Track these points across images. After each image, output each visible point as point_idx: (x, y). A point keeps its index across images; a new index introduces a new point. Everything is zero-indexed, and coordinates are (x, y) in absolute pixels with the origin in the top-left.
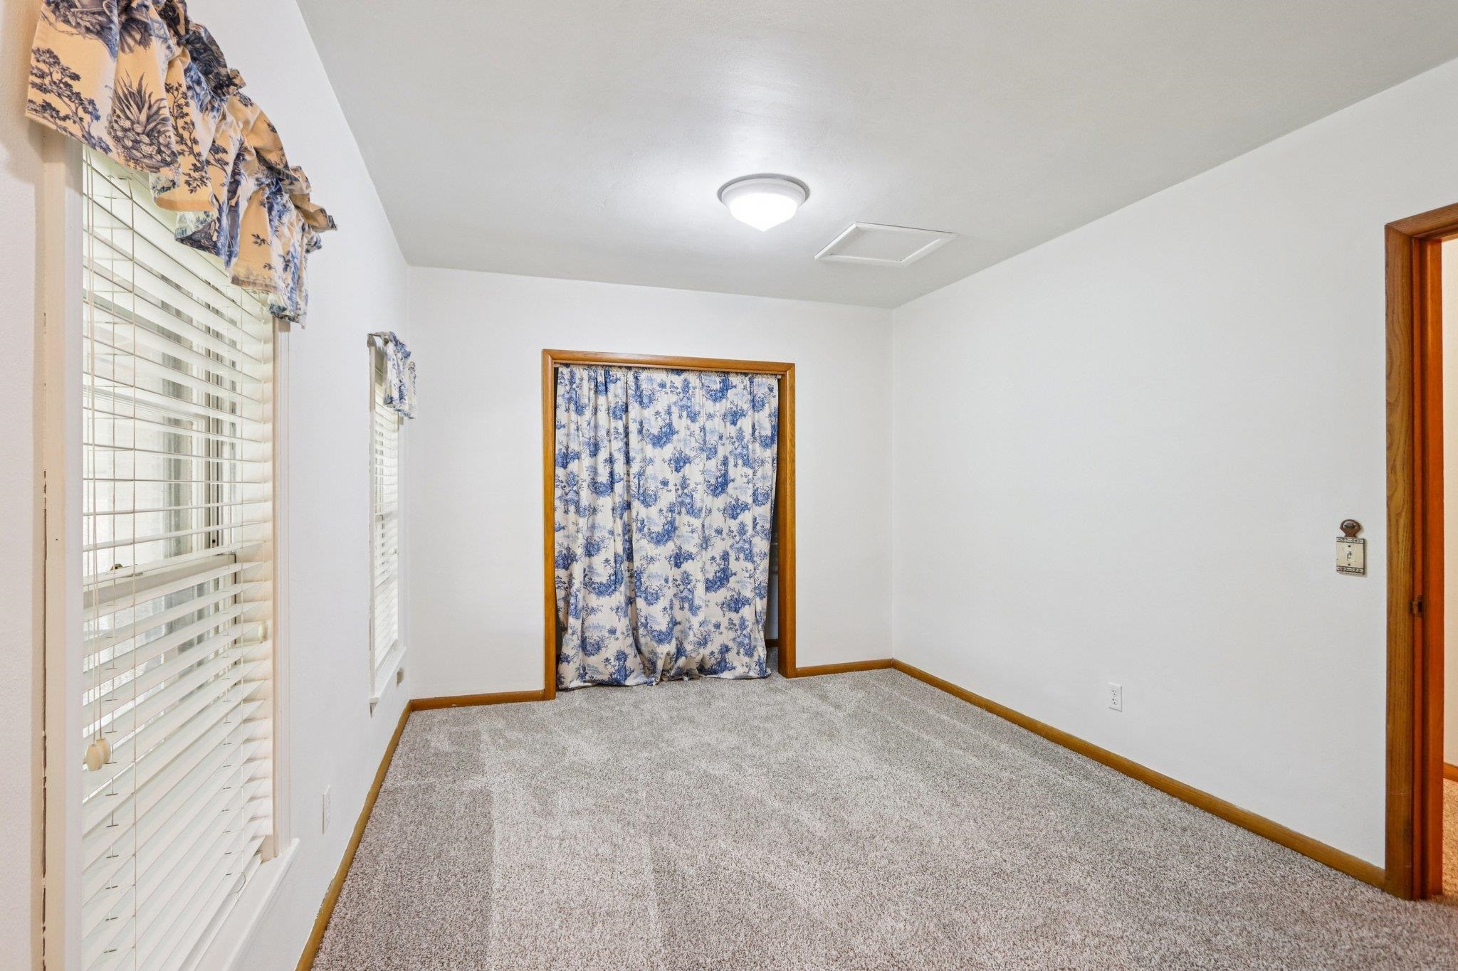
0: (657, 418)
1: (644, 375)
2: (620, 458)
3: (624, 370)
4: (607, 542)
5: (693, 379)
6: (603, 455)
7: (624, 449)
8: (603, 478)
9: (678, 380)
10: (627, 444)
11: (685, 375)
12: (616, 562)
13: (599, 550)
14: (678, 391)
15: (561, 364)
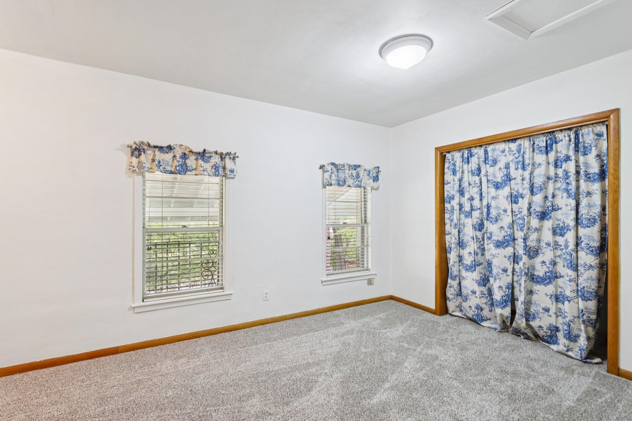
0: (500, 172)
1: (490, 148)
2: (477, 197)
3: (478, 148)
4: (470, 243)
5: (526, 143)
6: (467, 196)
7: (479, 192)
8: (467, 208)
9: (513, 146)
10: (481, 190)
11: (518, 142)
12: (474, 254)
13: (466, 246)
14: (514, 153)
15: (446, 152)
